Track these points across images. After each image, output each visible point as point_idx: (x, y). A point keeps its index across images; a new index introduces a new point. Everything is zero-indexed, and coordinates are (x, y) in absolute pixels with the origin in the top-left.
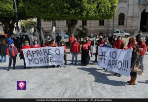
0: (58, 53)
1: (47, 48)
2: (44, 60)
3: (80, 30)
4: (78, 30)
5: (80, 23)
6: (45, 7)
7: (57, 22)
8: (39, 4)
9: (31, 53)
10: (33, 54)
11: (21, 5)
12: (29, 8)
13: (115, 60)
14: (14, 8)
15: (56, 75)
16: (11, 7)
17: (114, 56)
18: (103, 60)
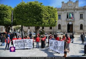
0: (30, 42)
1: (25, 39)
2: (23, 46)
3: (41, 31)
4: (40, 31)
5: (41, 28)
6: (25, 20)
7: (30, 27)
8: (23, 19)
9: (17, 42)
10: (18, 42)
11: (15, 19)
12: (18, 21)
13: (57, 46)
14: (11, 20)
15: (29, 53)
16: (10, 20)
17: (56, 44)
18: (51, 46)
